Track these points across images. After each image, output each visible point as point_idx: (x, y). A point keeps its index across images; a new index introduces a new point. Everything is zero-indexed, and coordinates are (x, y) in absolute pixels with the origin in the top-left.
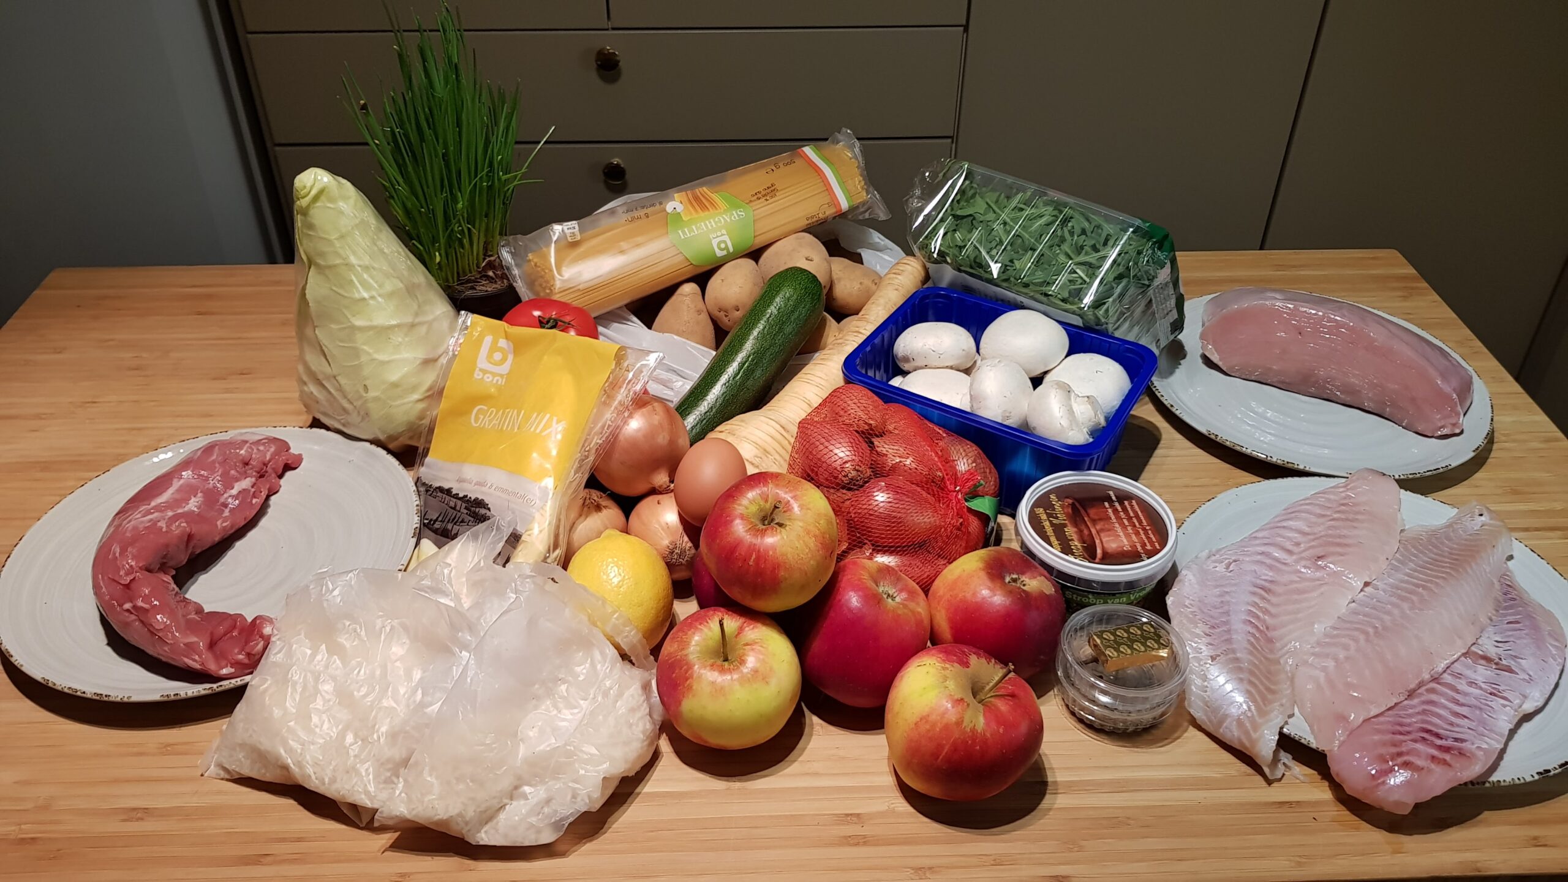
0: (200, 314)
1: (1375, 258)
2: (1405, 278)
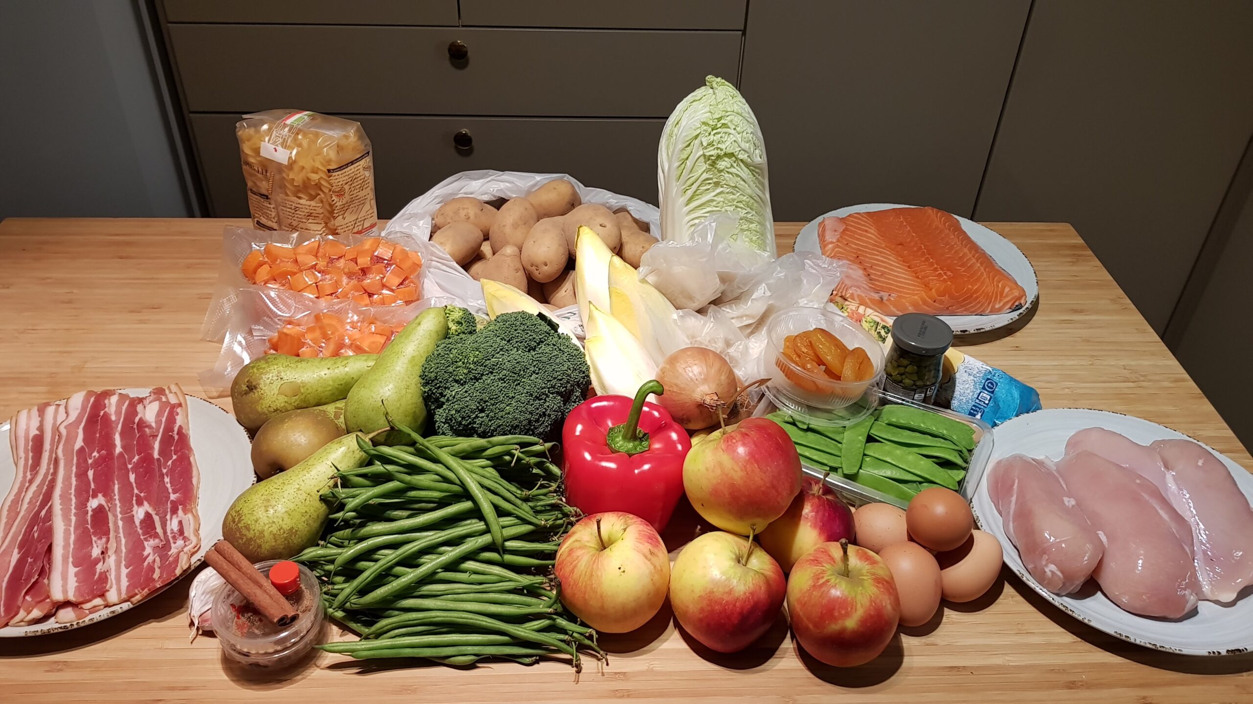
0: (121, 258)
1: (1051, 230)
2: (1074, 247)
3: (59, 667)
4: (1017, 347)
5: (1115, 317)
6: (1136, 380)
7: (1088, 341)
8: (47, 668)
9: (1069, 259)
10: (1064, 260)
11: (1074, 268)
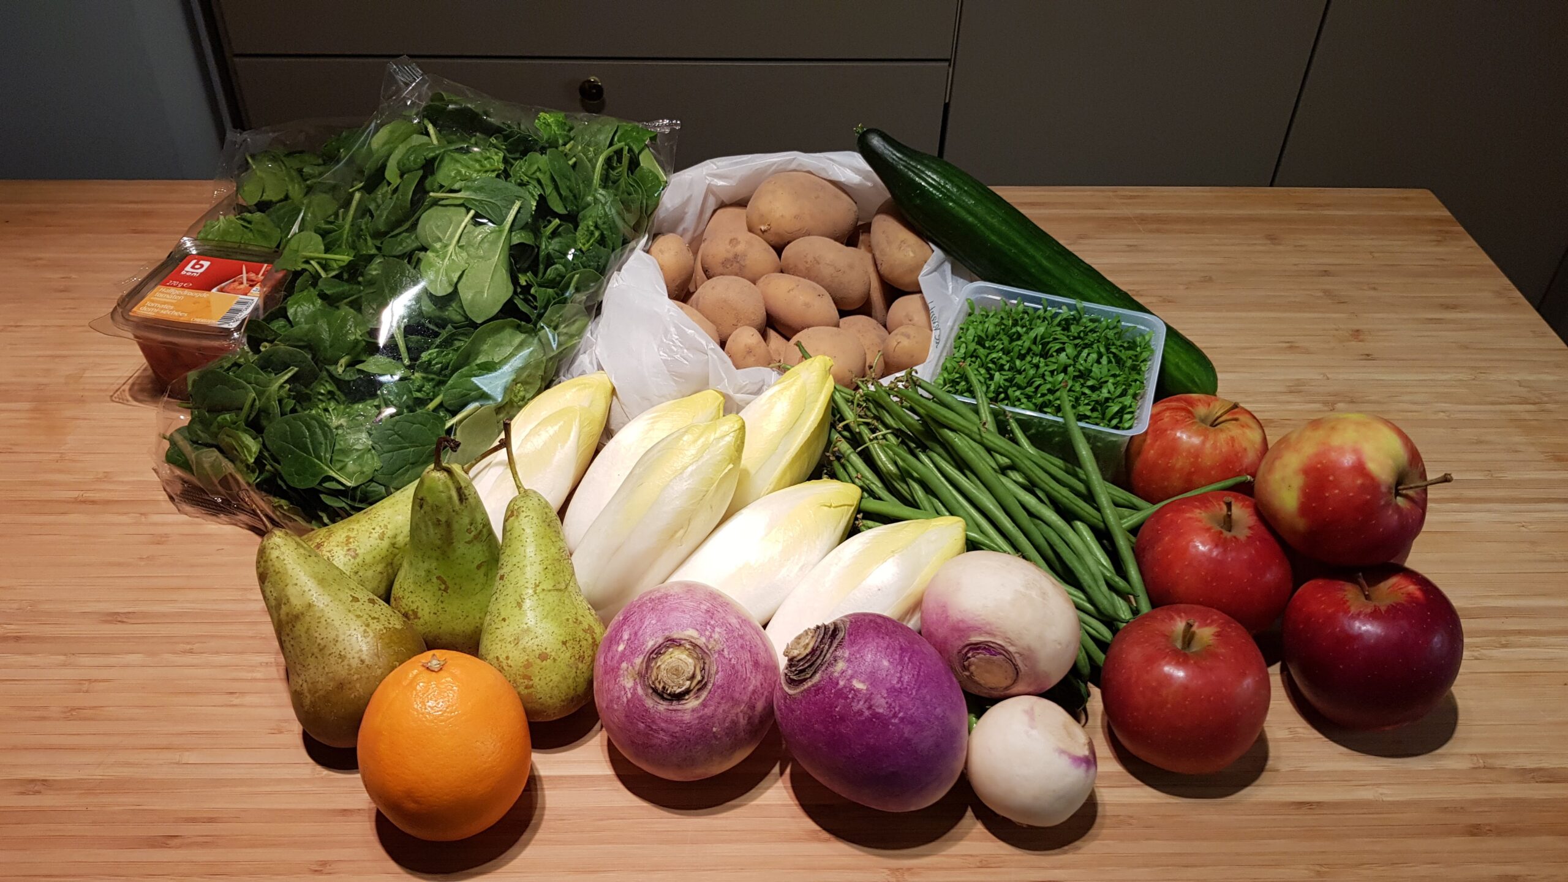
1: (1406, 199)
2: (1438, 221)
4: (1368, 355)
5: (1502, 316)
6: (1537, 401)
7: (1467, 348)
9: (1433, 237)
10: (1426, 238)
11: (1440, 249)
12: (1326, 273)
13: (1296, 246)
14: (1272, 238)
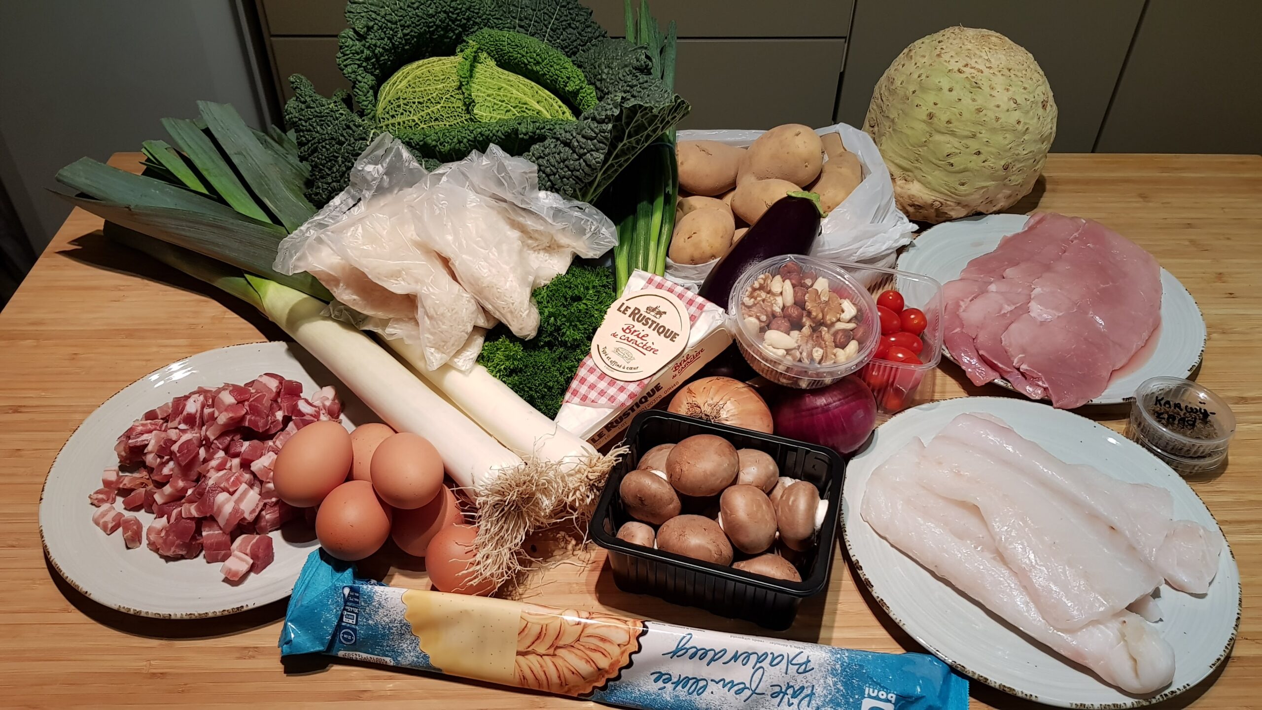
1: (1243, 163)
3: (250, 653)
4: (1231, 294)
8: (238, 655)
12: (1189, 226)
13: (1163, 203)
14: (1143, 197)
